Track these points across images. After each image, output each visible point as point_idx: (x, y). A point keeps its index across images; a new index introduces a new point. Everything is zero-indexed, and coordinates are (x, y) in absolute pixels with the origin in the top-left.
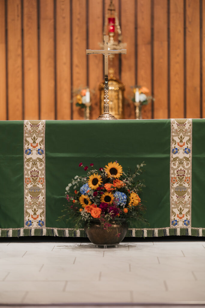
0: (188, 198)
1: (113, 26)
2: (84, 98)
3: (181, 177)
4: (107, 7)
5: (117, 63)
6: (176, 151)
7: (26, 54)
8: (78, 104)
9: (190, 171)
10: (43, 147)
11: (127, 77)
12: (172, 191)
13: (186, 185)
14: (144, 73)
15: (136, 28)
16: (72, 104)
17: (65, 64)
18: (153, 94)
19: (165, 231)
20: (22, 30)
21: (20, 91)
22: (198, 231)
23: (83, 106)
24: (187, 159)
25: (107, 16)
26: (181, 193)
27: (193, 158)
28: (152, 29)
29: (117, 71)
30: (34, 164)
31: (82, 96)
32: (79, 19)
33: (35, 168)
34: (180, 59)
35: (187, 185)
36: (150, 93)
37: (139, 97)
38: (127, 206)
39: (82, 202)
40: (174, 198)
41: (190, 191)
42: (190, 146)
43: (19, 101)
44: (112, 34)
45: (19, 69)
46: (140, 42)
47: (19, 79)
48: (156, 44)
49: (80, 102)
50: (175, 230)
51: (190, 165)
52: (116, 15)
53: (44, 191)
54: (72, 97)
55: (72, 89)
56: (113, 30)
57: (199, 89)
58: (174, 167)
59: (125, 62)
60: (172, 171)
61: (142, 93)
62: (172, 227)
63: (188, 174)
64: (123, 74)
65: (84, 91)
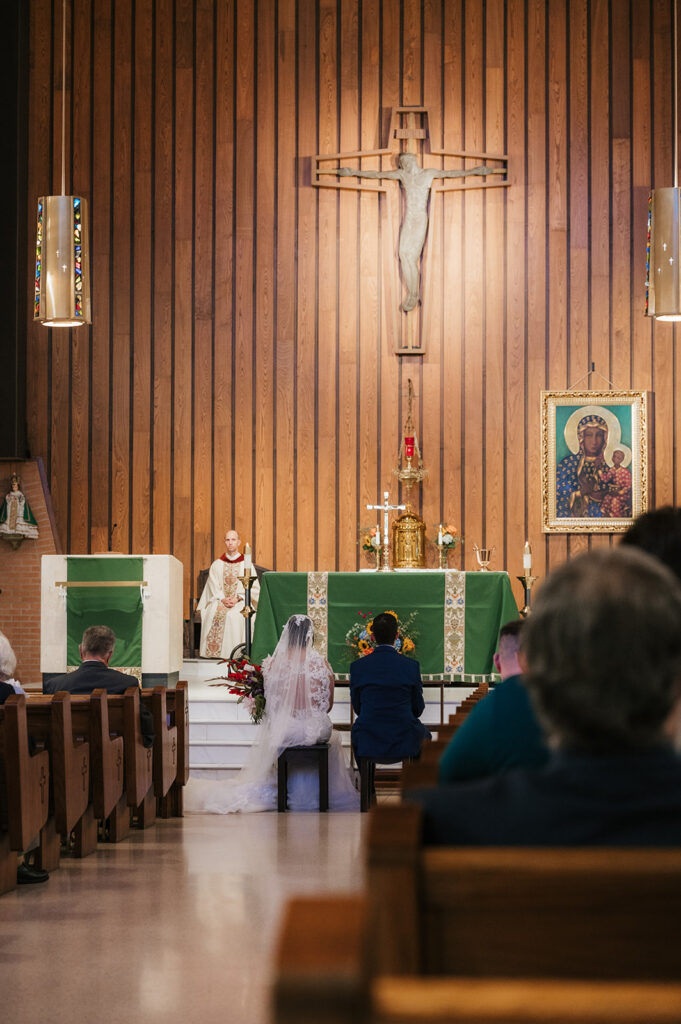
0: (461, 646)
1: (412, 449)
2: (373, 538)
3: (455, 626)
4: (404, 424)
5: (416, 493)
6: (450, 602)
7: (299, 482)
8: (366, 547)
9: (463, 621)
10: (325, 597)
11: (430, 512)
12: (446, 639)
13: (459, 634)
14: (452, 506)
15: (442, 449)
16: (358, 546)
17: (350, 494)
18: (463, 533)
19: (439, 677)
20: (295, 451)
21: (292, 528)
22: (470, 678)
23: (371, 549)
24: (461, 610)
25: (404, 435)
26: (454, 641)
27: (466, 608)
28: (463, 450)
29: (417, 504)
30: (317, 613)
31: (371, 537)
32: (368, 437)
33: (317, 617)
34: (499, 488)
35: (461, 634)
36: (460, 534)
37: (443, 538)
38: (401, 650)
39: (361, 647)
40: (448, 646)
41: (463, 639)
42: (463, 597)
43: (290, 542)
44: (409, 459)
45: (291, 500)
46: (446, 466)
47: (291, 514)
48: (467, 468)
49: (369, 545)
50: (449, 676)
51: (463, 615)
52: (415, 434)
53: (326, 639)
54: (358, 537)
55: (358, 527)
56: (411, 454)
57: (523, 527)
58: (448, 616)
59: (427, 492)
60: (446, 621)
61: (448, 533)
62: (446, 673)
63: (462, 624)
64: (424, 507)
65: (373, 530)
